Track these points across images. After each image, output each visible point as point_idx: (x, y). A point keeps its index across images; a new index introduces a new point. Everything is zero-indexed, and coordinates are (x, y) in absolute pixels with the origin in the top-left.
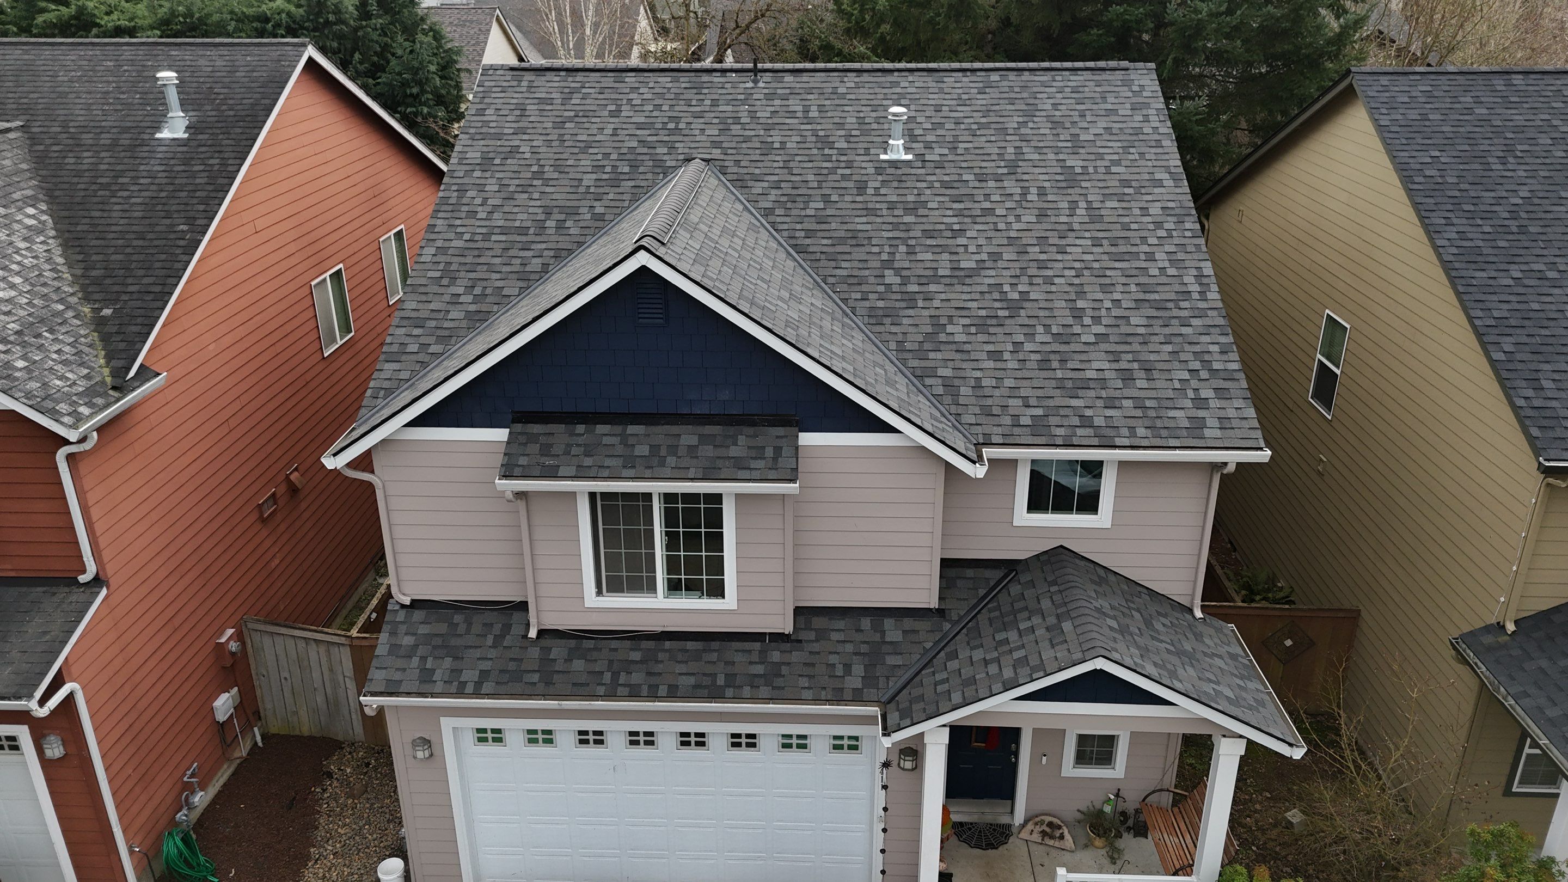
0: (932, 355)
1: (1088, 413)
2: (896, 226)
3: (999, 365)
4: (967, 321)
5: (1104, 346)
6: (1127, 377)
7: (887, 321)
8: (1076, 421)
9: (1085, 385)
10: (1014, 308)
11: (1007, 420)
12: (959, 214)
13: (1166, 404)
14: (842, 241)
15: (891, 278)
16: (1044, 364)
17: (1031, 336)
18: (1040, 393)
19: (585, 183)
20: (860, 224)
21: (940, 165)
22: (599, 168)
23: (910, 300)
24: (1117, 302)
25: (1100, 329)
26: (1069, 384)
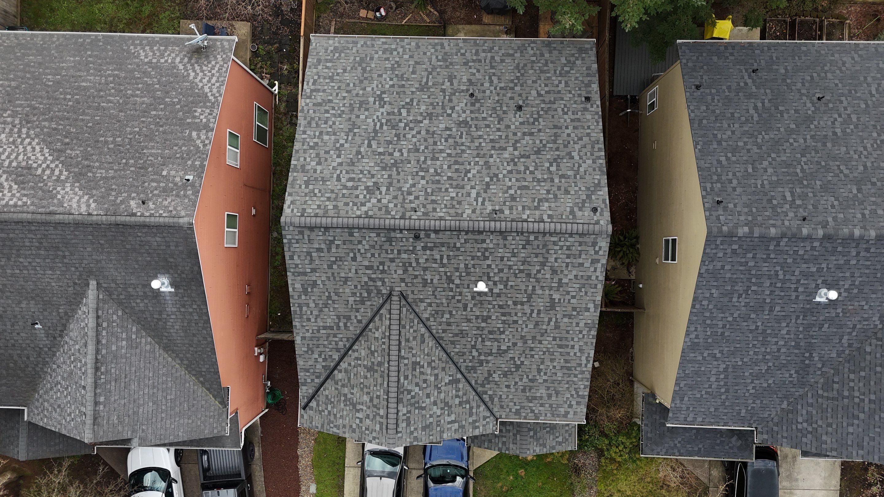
0: (486, 386)
1: (534, 408)
2: (478, 328)
3: (509, 390)
4: (500, 373)
5: (545, 384)
6: (550, 396)
7: (472, 371)
8: (529, 411)
9: (535, 398)
10: (518, 367)
11: (508, 410)
12: (504, 322)
13: (559, 406)
14: (456, 335)
15: (475, 353)
16: (524, 391)
17: (521, 380)
18: (520, 401)
19: (350, 302)
20: (464, 326)
21: (499, 295)
22: (354, 294)
23: (481, 363)
24: (554, 367)
25: (545, 378)
26: (530, 398)
